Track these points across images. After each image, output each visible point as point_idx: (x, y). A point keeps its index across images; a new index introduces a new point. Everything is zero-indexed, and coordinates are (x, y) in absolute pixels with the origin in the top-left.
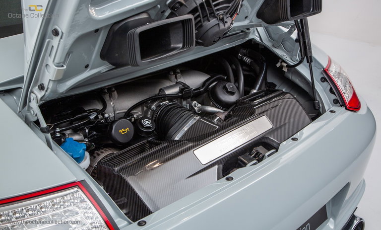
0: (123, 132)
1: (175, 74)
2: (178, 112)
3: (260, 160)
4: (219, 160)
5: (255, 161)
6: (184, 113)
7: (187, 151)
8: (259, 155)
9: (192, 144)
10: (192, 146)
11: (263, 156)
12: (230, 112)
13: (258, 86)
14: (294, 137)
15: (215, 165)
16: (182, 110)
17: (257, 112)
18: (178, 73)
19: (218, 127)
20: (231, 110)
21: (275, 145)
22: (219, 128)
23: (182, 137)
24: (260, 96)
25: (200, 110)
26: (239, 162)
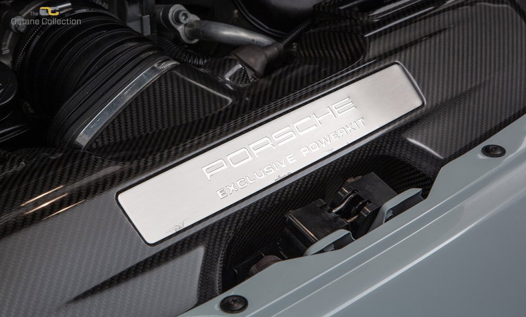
2: (98, 45)
3: (359, 230)
4: (212, 227)
5: (341, 233)
6: (118, 50)
7: (95, 193)
8: (362, 207)
9: (118, 168)
11: (376, 212)
12: (289, 45)
14: (491, 141)
15: (196, 245)
16: (112, 37)
17: (374, 50)
19: (230, 100)
20: (296, 39)
21: (425, 167)
22: (233, 105)
23: (100, 135)
25: (193, 34)
26: (287, 230)
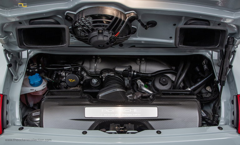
0: (71, 81)
1: (141, 61)
7: (82, 105)
10: (88, 104)
13: (194, 87)
15: (93, 121)
18: (143, 61)
24: (184, 93)
